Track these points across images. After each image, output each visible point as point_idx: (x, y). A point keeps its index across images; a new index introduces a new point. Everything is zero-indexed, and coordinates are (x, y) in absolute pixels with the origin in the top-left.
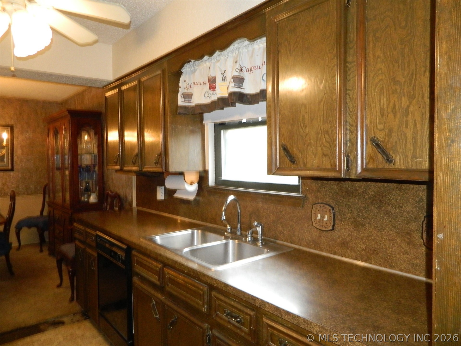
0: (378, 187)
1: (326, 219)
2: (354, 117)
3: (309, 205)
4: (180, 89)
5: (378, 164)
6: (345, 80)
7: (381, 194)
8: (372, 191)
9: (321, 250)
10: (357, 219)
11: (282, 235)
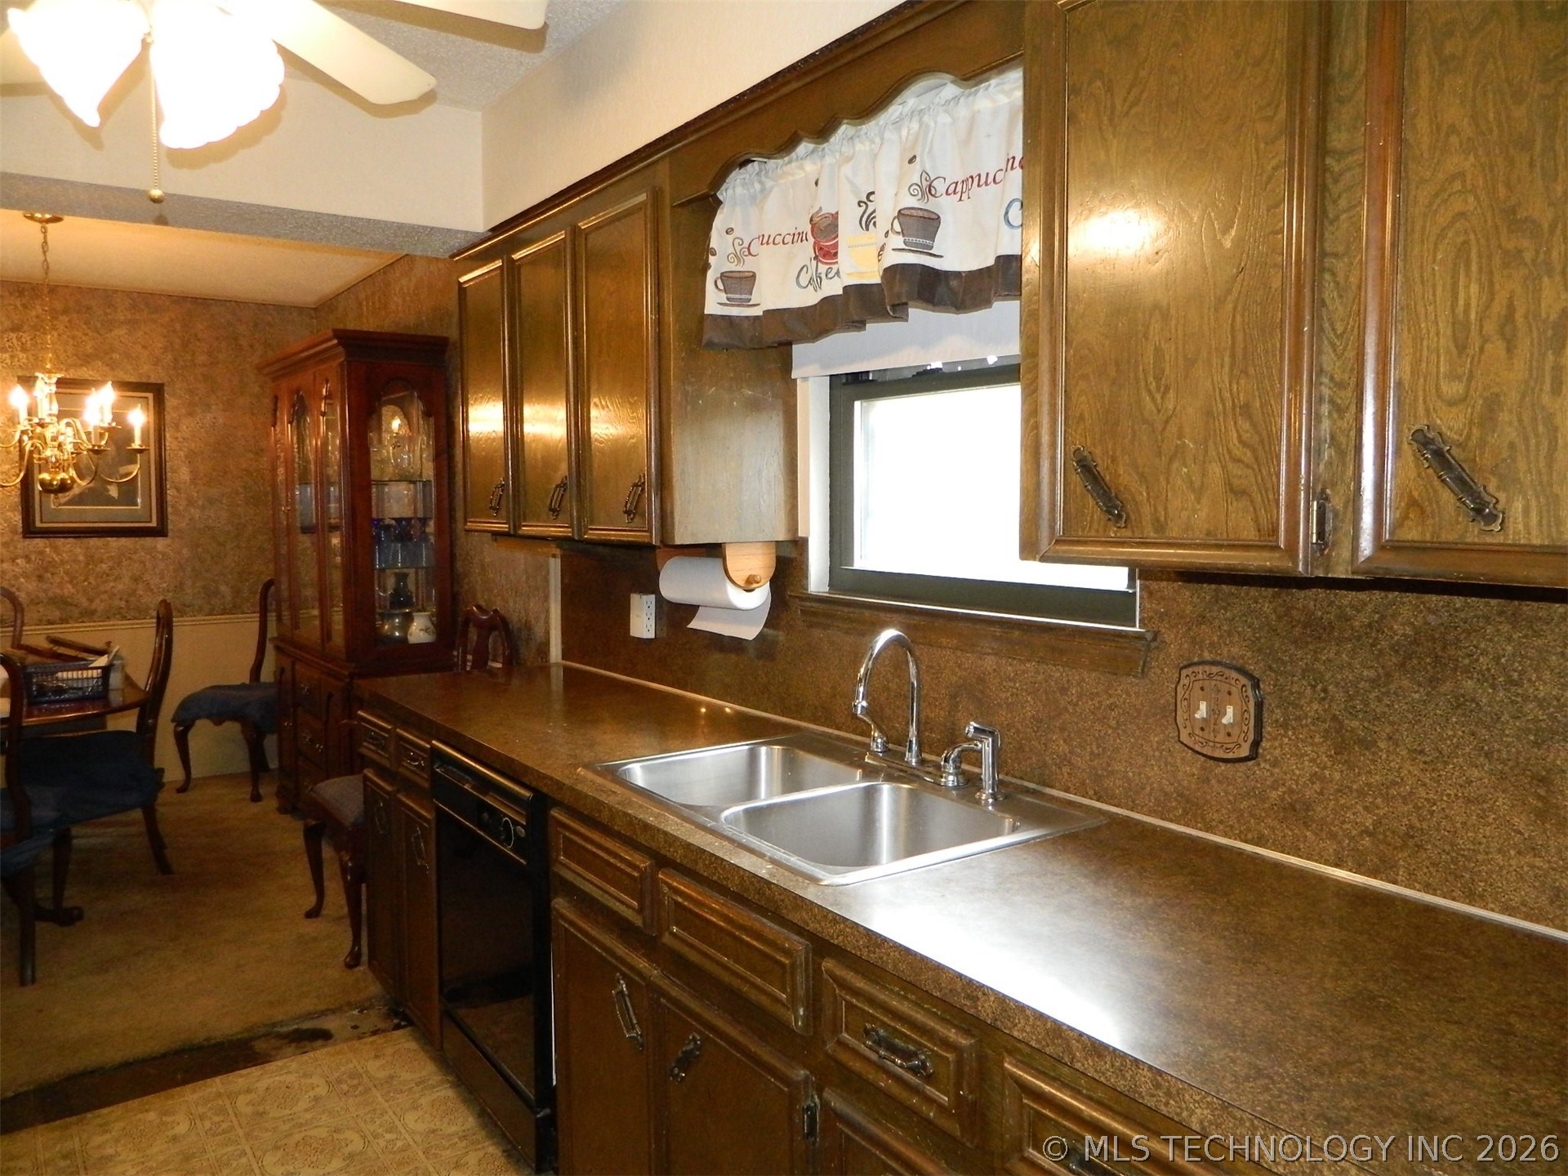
0: (1429, 608)
1: (1229, 717)
2: (1351, 354)
3: (1166, 670)
4: (712, 259)
5: (1441, 529)
6: (1319, 218)
7: (1437, 636)
8: (1403, 624)
9: (1209, 829)
10: (1346, 722)
11: (1066, 770)
